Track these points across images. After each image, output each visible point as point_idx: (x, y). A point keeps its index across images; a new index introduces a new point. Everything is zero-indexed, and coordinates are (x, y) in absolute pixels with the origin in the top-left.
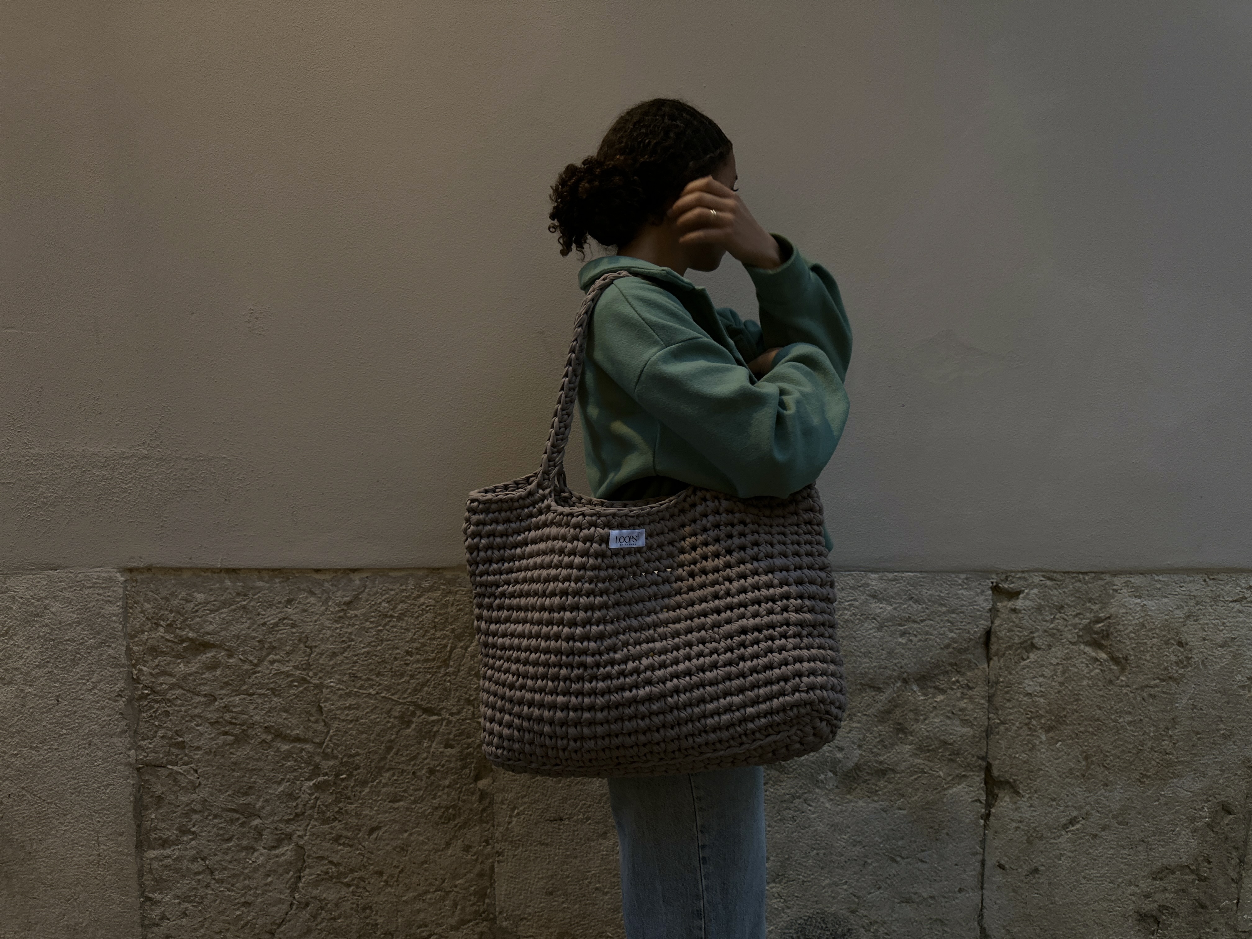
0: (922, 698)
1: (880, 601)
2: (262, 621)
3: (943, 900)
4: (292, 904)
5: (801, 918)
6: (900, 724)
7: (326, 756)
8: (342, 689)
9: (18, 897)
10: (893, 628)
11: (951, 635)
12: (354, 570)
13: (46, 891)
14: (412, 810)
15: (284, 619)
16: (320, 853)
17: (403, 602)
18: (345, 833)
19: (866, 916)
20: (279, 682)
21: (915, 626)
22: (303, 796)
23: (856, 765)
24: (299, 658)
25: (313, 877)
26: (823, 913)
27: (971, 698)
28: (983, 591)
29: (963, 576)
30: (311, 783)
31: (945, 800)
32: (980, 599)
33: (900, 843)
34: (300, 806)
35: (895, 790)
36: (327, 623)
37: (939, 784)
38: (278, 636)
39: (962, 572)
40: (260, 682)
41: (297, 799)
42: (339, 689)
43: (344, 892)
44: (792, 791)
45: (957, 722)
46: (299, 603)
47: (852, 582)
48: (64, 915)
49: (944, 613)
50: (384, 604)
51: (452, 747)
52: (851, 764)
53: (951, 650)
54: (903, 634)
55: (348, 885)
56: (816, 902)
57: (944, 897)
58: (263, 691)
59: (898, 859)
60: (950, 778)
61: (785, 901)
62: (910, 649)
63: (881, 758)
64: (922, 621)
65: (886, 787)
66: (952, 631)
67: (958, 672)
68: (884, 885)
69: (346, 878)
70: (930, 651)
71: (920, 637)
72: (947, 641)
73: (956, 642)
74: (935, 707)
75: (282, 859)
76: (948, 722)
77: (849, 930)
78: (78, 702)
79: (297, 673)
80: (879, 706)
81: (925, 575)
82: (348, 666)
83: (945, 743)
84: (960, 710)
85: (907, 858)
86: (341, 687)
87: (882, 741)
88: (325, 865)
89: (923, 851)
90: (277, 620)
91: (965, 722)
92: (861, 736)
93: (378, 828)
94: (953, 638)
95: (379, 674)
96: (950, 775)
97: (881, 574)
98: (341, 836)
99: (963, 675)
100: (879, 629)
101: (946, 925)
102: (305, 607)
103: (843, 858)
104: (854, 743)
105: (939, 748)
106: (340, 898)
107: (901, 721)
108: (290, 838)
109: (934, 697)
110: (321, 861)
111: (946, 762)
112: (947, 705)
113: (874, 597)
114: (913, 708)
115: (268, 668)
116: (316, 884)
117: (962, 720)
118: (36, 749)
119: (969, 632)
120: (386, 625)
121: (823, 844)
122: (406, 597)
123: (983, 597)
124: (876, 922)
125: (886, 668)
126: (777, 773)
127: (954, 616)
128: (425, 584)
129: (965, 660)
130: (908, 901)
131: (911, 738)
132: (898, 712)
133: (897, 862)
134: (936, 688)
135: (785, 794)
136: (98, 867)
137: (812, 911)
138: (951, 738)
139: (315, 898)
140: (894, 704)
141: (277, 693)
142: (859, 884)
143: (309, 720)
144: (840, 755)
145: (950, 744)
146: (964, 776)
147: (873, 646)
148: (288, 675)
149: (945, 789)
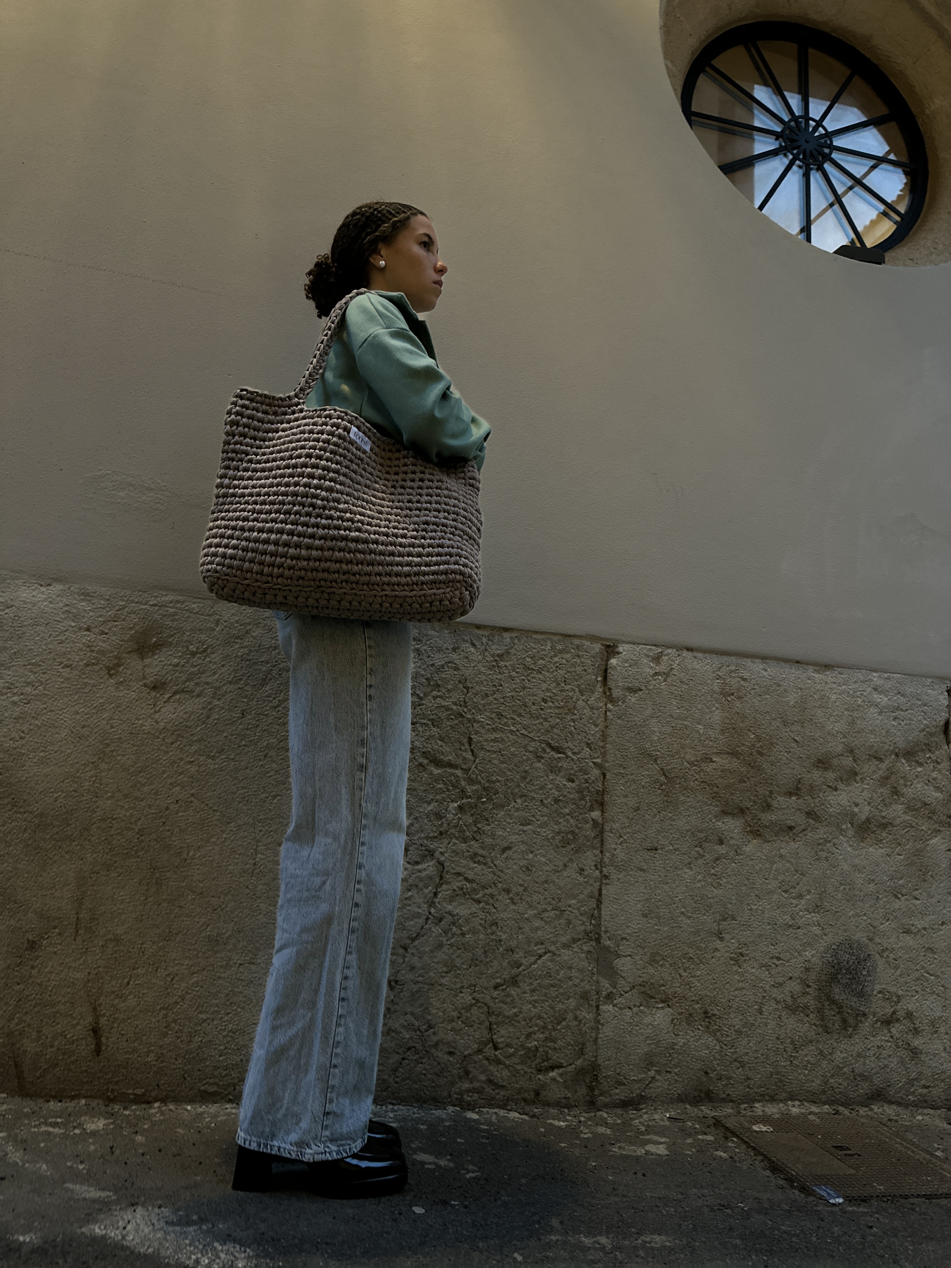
0: (909, 768)
1: (881, 693)
2: (431, 663)
3: (932, 931)
4: (427, 919)
5: (834, 944)
6: (895, 788)
7: (471, 781)
8: (490, 725)
9: (165, 905)
10: (888, 714)
11: (925, 722)
12: (506, 630)
13: (194, 899)
14: (538, 834)
15: (450, 662)
16: (459, 869)
17: (542, 659)
18: (481, 852)
19: (880, 944)
20: (440, 714)
21: (902, 713)
22: (448, 815)
23: (867, 818)
24: (456, 696)
25: (449, 892)
26: (850, 940)
27: (939, 770)
28: (942, 692)
29: (930, 680)
30: (456, 805)
31: (928, 849)
32: (941, 698)
33: (901, 882)
34: (445, 825)
35: (894, 839)
36: (483, 669)
37: (923, 835)
38: (443, 676)
39: (929, 677)
40: (423, 713)
41: (441, 818)
42: (488, 724)
43: (475, 908)
44: (825, 836)
45: (932, 789)
46: (463, 651)
47: (861, 678)
48: (208, 926)
49: (920, 705)
50: (527, 659)
51: (573, 781)
52: (863, 817)
53: (925, 733)
54: (895, 719)
55: (479, 902)
56: (845, 931)
57: (933, 929)
58: (425, 721)
59: (900, 896)
60: (930, 832)
61: (823, 929)
62: (900, 730)
63: (884, 814)
64: (907, 710)
65: (887, 837)
66: (925, 719)
67: (930, 751)
68: (892, 918)
69: (477, 895)
70: (912, 733)
71: (905, 722)
72: (922, 726)
73: (928, 728)
74: (917, 776)
75: (424, 873)
76: (926, 787)
77: (869, 955)
78: (262, 717)
79: (455, 707)
80: (881, 772)
81: (906, 677)
82: (495, 706)
83: (926, 804)
84: (933, 779)
85: (906, 895)
86: (489, 722)
87: (883, 800)
88: (460, 881)
89: (916, 890)
90: (443, 662)
91: (937, 789)
92: (870, 796)
93: (509, 848)
94: (926, 725)
95: (520, 715)
96: (930, 830)
97: (880, 674)
98: (477, 854)
99: (933, 753)
100: (880, 713)
101: (935, 953)
102: (466, 655)
103: (862, 893)
104: (865, 800)
105: (921, 808)
106: (471, 914)
107: (895, 785)
108: (432, 855)
109: (915, 768)
110: (457, 877)
111: (926, 819)
112: (925, 775)
113: (875, 689)
114: (903, 775)
115: (431, 702)
116: (451, 899)
117: (934, 787)
118: (213, 758)
119: (935, 721)
120: (528, 675)
121: (848, 881)
122: (545, 655)
123: (942, 697)
124: (887, 949)
125: (885, 743)
126: (813, 822)
127: (926, 708)
128: (559, 647)
129: (934, 741)
130: (908, 932)
131: (902, 799)
132: (893, 778)
133: (899, 899)
134: (917, 762)
135: (820, 839)
136: (252, 876)
137: (841, 938)
138: (928, 800)
139: (449, 913)
140: (891, 772)
141: (436, 723)
142: (874, 916)
143: (461, 749)
144: (856, 810)
145: (929, 805)
146: (939, 830)
147: (877, 726)
148: (447, 709)
149: (928, 840)
